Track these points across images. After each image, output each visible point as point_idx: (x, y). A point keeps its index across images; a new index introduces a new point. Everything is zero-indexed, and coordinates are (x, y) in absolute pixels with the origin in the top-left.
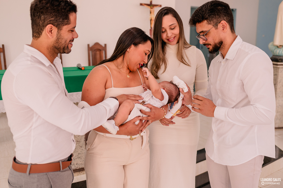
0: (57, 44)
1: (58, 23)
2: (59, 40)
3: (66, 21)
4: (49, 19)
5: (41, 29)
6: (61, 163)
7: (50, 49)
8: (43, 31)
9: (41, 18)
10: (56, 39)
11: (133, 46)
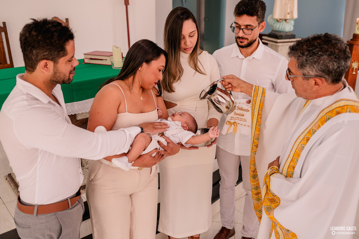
0: (54, 78)
1: (53, 57)
2: (56, 74)
3: (62, 53)
4: (42, 53)
5: (35, 64)
6: (69, 200)
7: (47, 83)
8: (37, 65)
9: (32, 53)
10: (53, 73)
11: (144, 65)
